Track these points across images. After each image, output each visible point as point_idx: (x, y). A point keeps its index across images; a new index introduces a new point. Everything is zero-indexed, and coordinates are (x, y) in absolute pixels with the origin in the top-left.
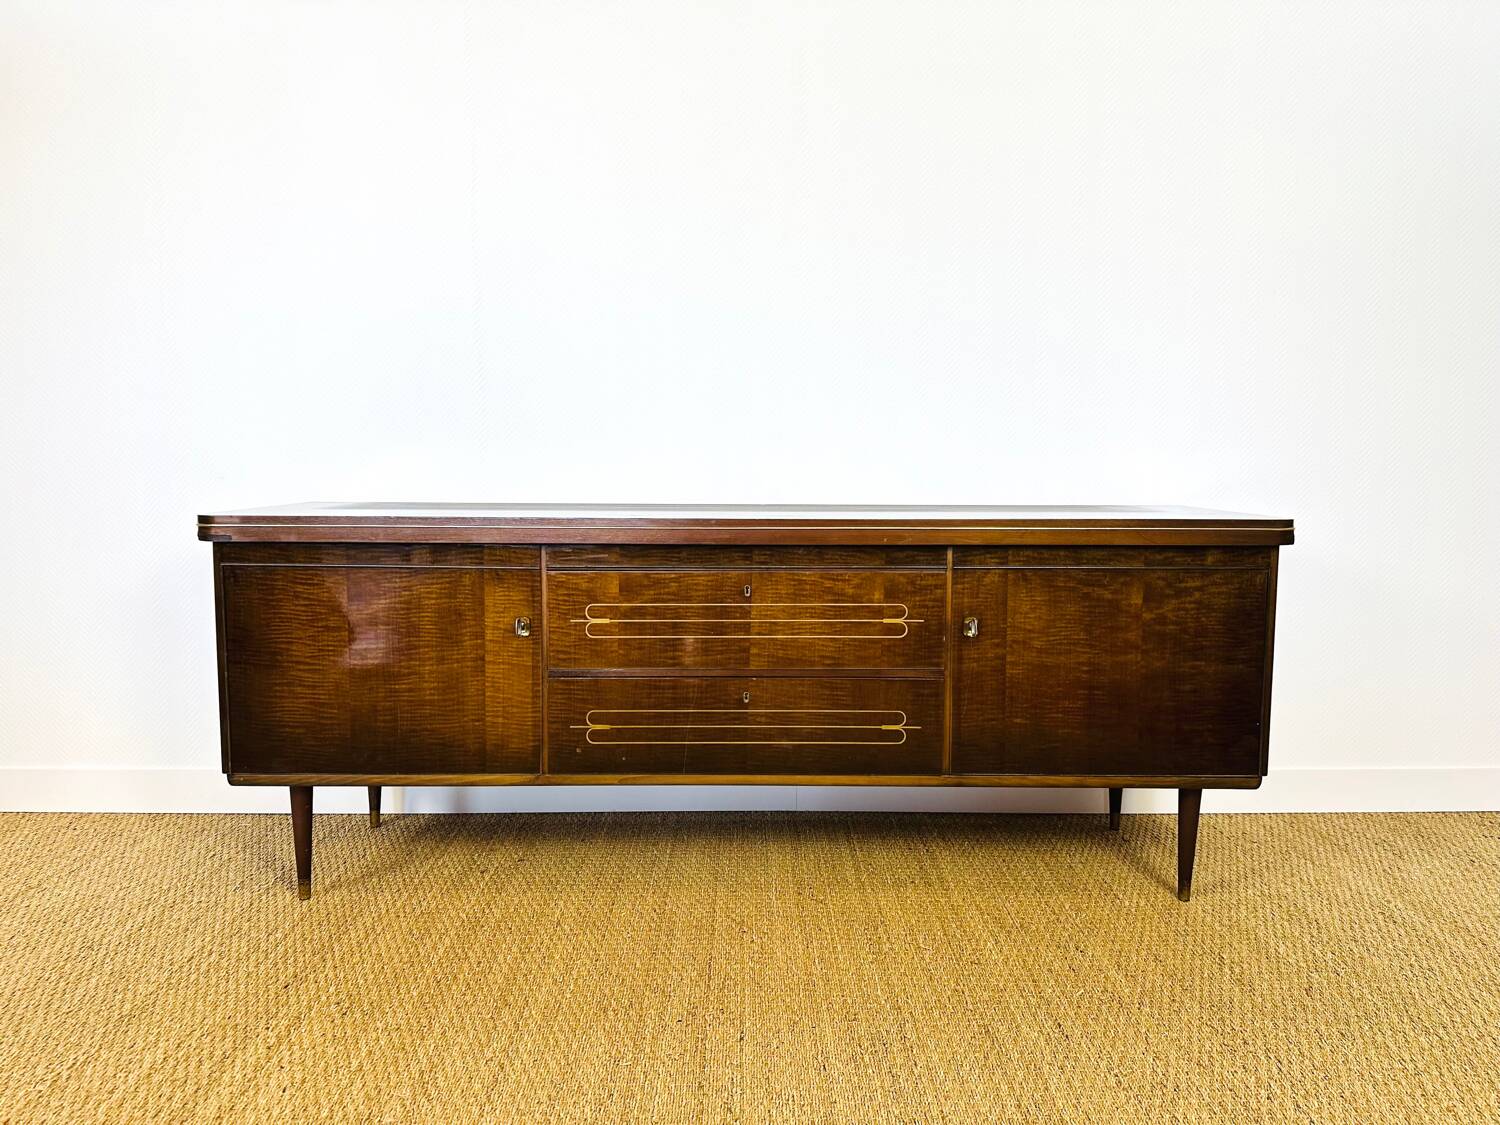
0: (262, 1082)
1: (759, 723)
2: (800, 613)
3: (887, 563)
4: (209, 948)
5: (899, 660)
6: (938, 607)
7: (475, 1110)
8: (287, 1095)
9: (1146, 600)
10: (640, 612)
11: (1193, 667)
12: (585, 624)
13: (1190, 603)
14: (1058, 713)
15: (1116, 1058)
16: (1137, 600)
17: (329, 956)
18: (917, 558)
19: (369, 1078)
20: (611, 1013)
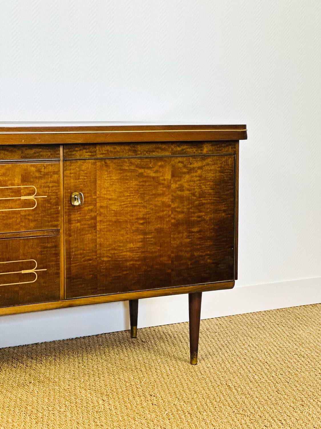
3: (22, 157)
5: (32, 225)
6: (55, 186)
9: (173, 176)
11: (199, 217)
13: (196, 176)
14: (127, 251)
16: (168, 176)
18: (41, 153)
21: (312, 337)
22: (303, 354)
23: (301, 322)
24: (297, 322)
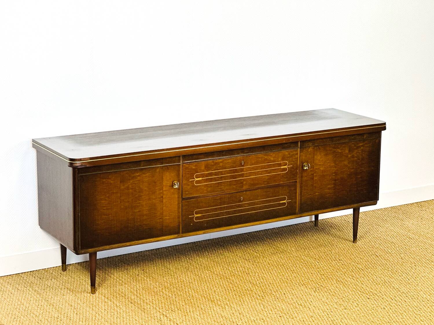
1: (245, 206)
3: (282, 148)
5: (285, 180)
9: (349, 151)
10: (211, 174)
11: (361, 170)
12: (194, 181)
13: (360, 150)
14: (327, 189)
16: (347, 151)
18: (290, 146)
21: (414, 226)
22: (411, 237)
23: (407, 216)
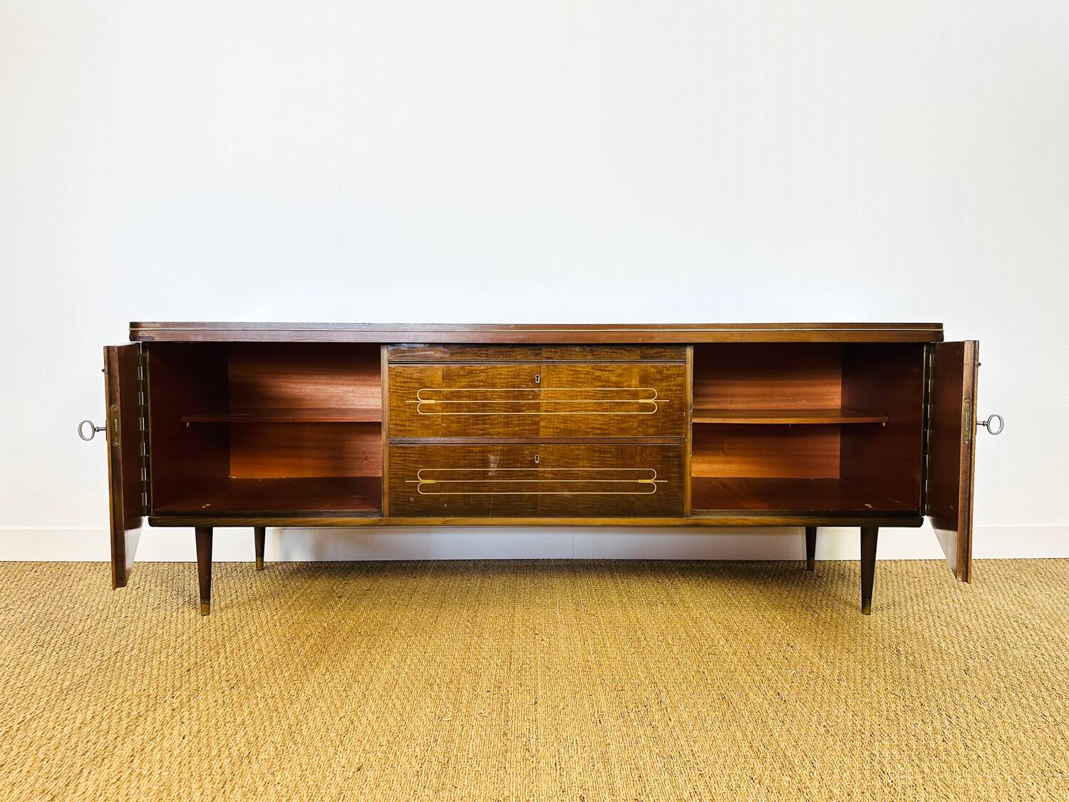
0: (167, 732)
1: (546, 478)
2: (577, 396)
3: (641, 357)
4: (132, 646)
7: (331, 750)
8: (186, 741)
10: (458, 395)
12: (417, 404)
15: (823, 715)
17: (222, 650)
19: (250, 729)
20: (436, 687)
24: (1036, 578)
